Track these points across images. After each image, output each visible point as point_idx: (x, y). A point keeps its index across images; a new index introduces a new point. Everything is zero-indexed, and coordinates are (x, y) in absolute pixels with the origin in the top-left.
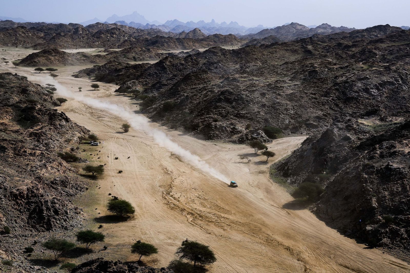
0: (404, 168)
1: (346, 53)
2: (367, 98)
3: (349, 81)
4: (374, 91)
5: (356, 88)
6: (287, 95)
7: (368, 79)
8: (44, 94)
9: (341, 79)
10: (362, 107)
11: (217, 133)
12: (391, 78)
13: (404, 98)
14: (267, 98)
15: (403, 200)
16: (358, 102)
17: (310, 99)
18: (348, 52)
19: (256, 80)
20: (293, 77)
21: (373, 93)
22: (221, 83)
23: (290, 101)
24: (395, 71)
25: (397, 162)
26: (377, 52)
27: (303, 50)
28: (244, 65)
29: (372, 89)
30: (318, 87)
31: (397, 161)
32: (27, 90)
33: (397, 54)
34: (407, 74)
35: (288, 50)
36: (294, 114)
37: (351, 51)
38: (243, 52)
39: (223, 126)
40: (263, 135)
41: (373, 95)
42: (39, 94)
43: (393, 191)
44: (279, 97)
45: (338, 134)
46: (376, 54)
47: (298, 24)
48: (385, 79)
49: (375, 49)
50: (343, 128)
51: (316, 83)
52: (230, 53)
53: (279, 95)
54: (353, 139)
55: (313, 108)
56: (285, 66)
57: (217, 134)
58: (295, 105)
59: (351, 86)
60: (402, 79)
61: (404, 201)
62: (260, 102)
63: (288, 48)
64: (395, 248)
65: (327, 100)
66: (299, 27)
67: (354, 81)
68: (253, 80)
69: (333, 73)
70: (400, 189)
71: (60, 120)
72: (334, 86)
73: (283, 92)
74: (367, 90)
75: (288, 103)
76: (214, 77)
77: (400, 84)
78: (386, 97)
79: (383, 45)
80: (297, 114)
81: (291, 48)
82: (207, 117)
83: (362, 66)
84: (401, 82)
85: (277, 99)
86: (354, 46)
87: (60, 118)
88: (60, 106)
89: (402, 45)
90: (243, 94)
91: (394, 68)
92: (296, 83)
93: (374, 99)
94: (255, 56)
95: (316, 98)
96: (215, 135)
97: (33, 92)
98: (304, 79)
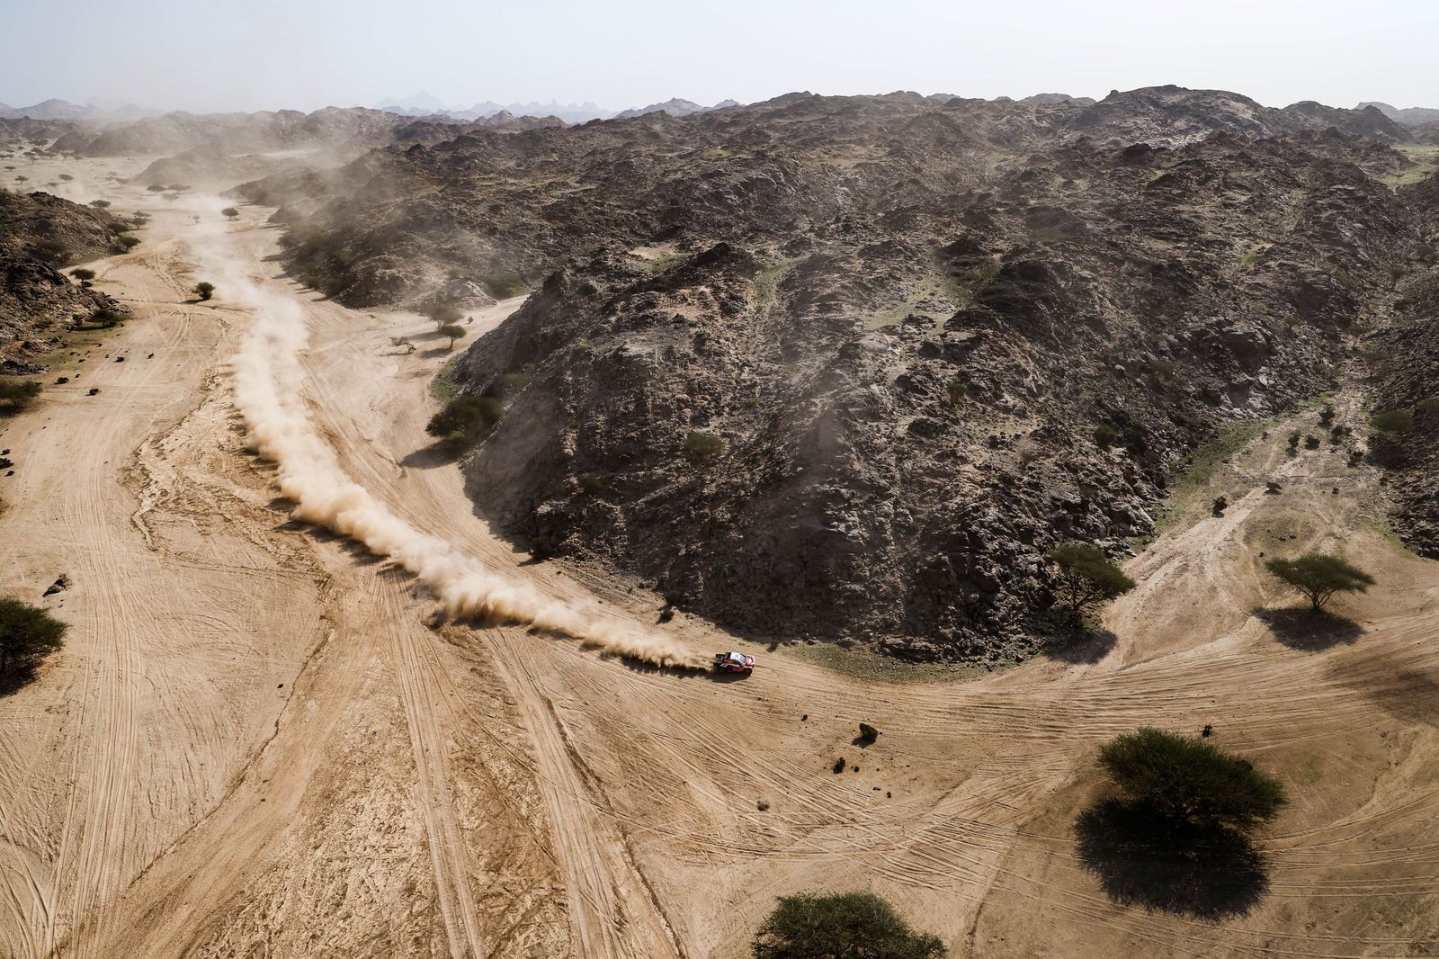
0: (651, 355)
1: (719, 136)
2: (719, 212)
3: (685, 179)
4: (733, 198)
5: (697, 193)
6: (545, 208)
7: (723, 175)
8: (90, 231)
9: (672, 177)
10: (697, 228)
11: (384, 291)
12: (766, 172)
13: (786, 209)
14: (502, 215)
15: (633, 434)
16: (690, 219)
17: (590, 214)
18: (723, 135)
19: (512, 184)
20: (584, 177)
21: (729, 201)
22: (440, 191)
23: (548, 220)
24: (774, 160)
25: (643, 341)
26: (771, 133)
27: (645, 132)
28: (525, 161)
29: (729, 193)
30: (626, 192)
31: (643, 338)
32: (51, 225)
33: (806, 137)
34: (797, 165)
35: (616, 133)
36: (556, 247)
37: (728, 132)
38: (529, 138)
39: (398, 277)
40: (475, 291)
41: (730, 206)
42: (79, 232)
43: (616, 412)
44: (527, 212)
45: (571, 280)
46: (768, 136)
47: (684, 101)
48: (753, 174)
49: (768, 128)
50: (584, 267)
51: (622, 185)
52: (506, 141)
53: (529, 208)
54: (600, 290)
55: (596, 232)
56: (591, 158)
57: (383, 294)
58: (559, 228)
59: (689, 189)
60: (786, 174)
61: (632, 437)
62: (486, 223)
63: (618, 130)
64: (591, 558)
65: (626, 216)
66: (686, 106)
67: (695, 180)
68: (506, 183)
69: (663, 166)
70: (631, 407)
71: (36, 281)
72: (656, 189)
73: (538, 203)
74: (718, 197)
75: (545, 223)
76: (429, 180)
77: (781, 184)
78: (755, 209)
79: (784, 122)
80: (561, 245)
81: (623, 129)
82: (375, 261)
83: (721, 152)
84: (783, 180)
85: (523, 216)
86: (733, 123)
87: (37, 276)
88: (126, 253)
89: (815, 121)
90: (452, 210)
91: (773, 154)
92: (589, 187)
93: (731, 212)
94: (551, 146)
95: (602, 213)
96: (380, 296)
97: (64, 227)
98: (606, 179)
